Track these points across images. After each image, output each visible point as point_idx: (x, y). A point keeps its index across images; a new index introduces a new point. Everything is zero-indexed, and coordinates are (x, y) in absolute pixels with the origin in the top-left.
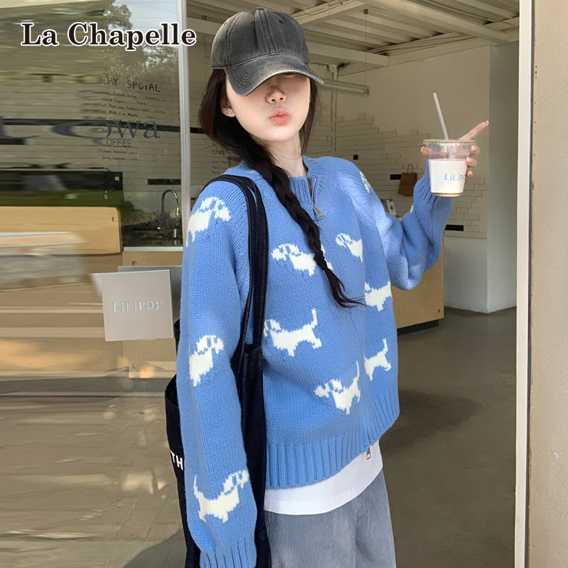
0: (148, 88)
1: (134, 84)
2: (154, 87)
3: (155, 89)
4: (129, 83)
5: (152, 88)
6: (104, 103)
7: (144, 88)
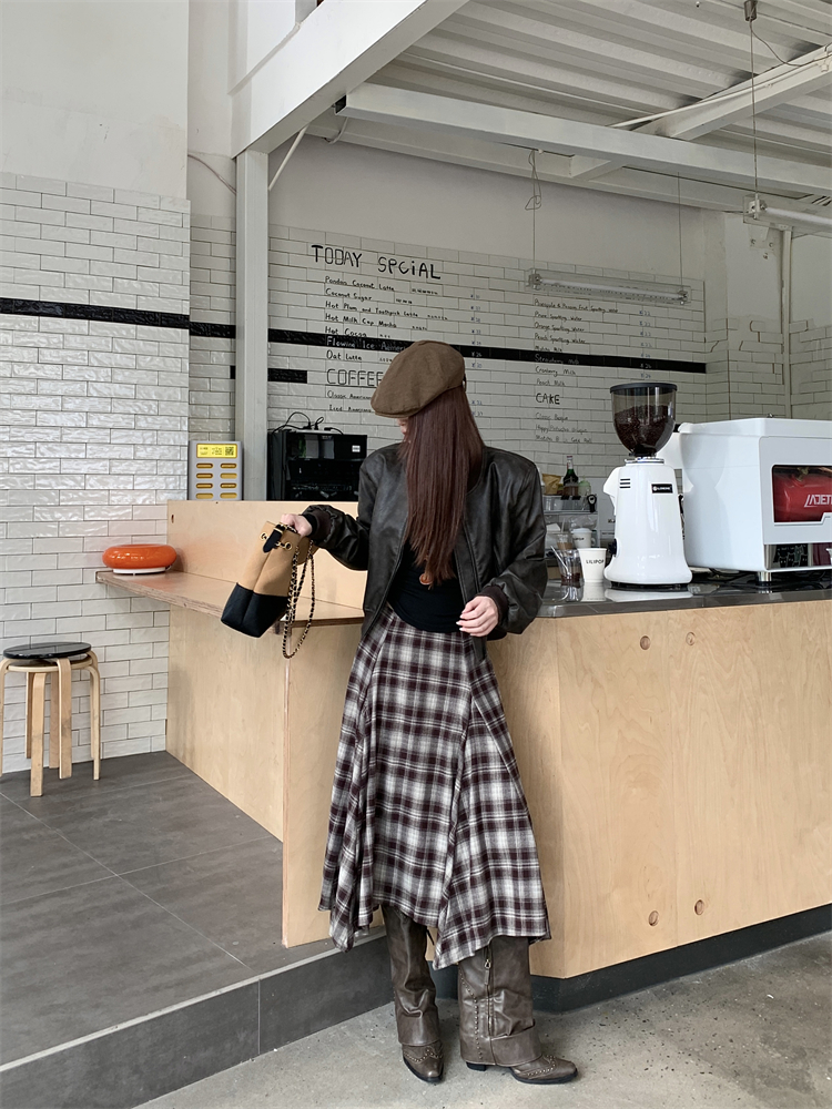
0: (417, 272)
1: (390, 265)
2: (429, 269)
3: (429, 273)
4: (382, 261)
5: (425, 270)
6: (333, 300)
7: (411, 271)
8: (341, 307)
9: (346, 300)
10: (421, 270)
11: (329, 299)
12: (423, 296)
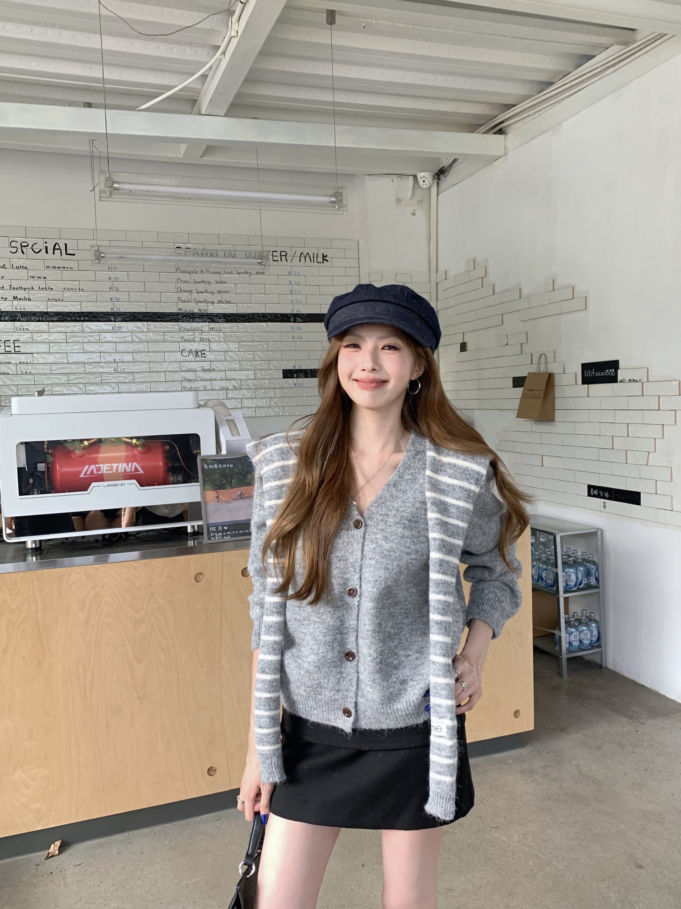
0: (50, 251)
1: (21, 246)
2: (63, 248)
3: (64, 252)
4: (13, 244)
5: (60, 249)
7: (44, 251)
10: (54, 249)
12: (58, 272)
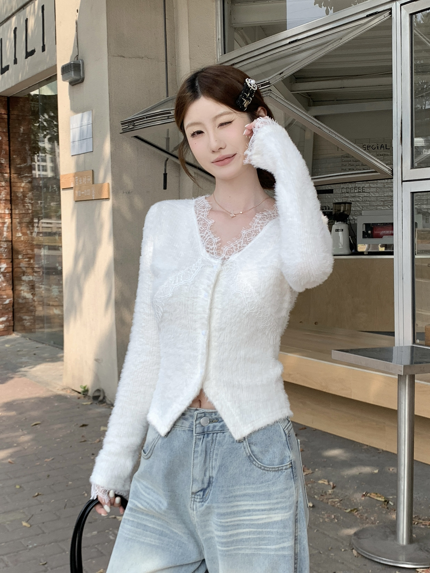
0: (379, 148)
1: (368, 147)
2: (385, 146)
3: (385, 148)
4: (364, 147)
5: (383, 147)
6: (344, 163)
7: (377, 148)
8: (347, 165)
9: (350, 163)
10: (381, 147)
11: (343, 163)
12: (382, 157)
